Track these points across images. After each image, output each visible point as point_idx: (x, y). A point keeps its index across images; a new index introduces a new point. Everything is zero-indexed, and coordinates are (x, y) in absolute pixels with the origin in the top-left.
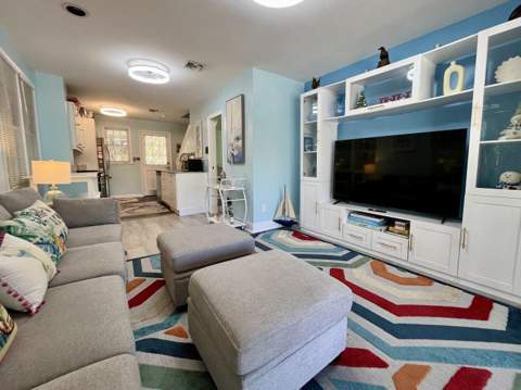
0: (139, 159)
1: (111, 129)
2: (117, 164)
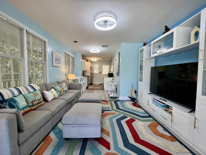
0: (101, 72)
1: (95, 64)
2: (96, 74)
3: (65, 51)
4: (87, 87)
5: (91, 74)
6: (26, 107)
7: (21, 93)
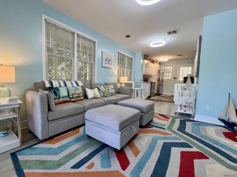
0: (176, 78)
3: (118, 50)
4: (150, 97)
5: (159, 80)
6: (66, 97)
7: (66, 86)
